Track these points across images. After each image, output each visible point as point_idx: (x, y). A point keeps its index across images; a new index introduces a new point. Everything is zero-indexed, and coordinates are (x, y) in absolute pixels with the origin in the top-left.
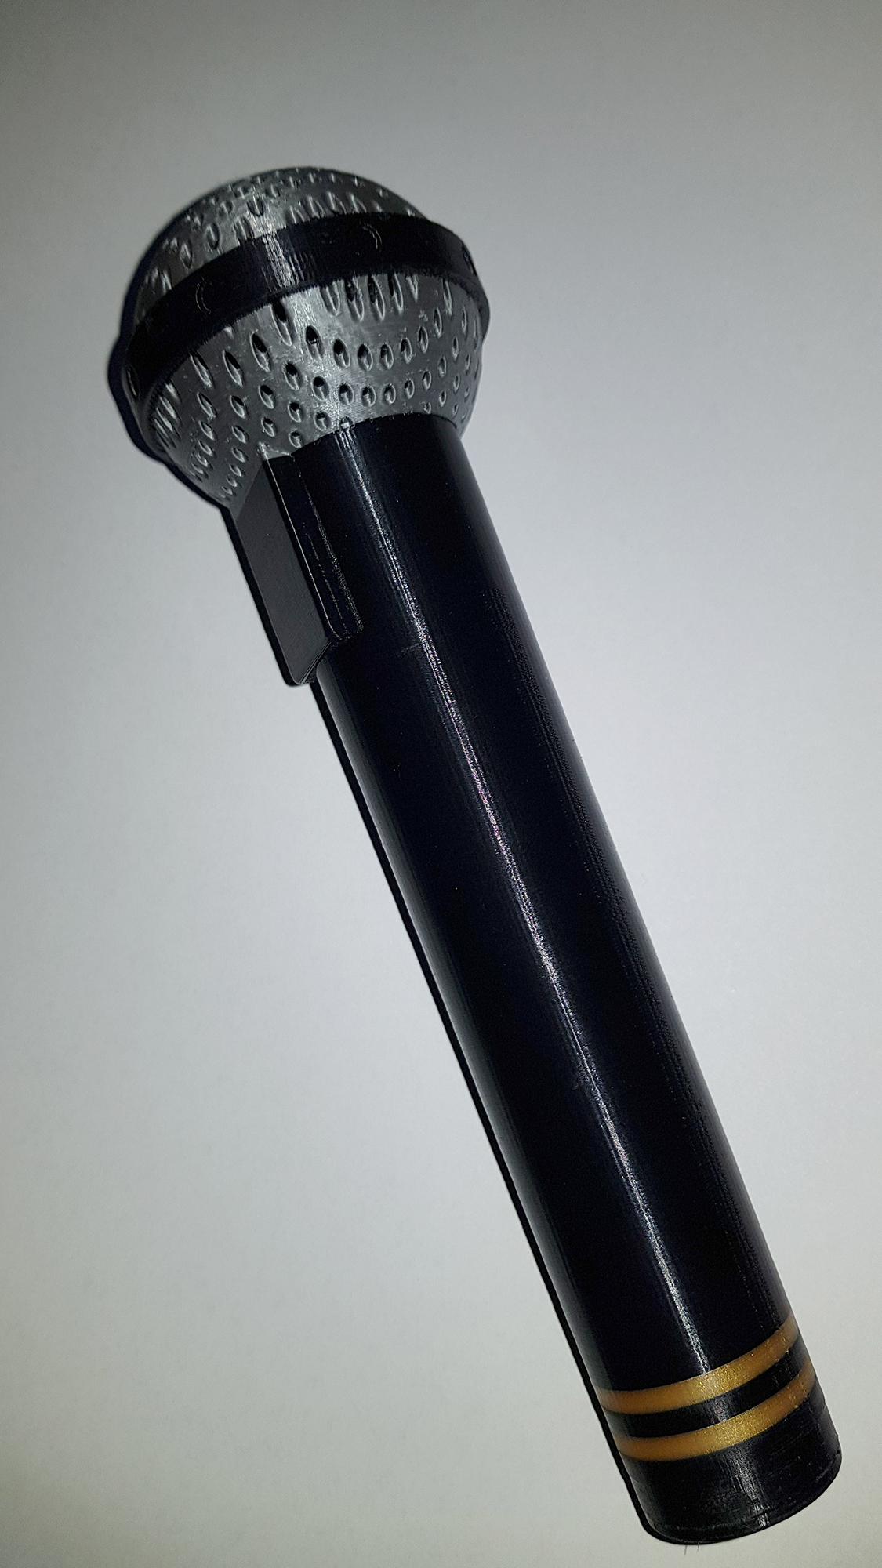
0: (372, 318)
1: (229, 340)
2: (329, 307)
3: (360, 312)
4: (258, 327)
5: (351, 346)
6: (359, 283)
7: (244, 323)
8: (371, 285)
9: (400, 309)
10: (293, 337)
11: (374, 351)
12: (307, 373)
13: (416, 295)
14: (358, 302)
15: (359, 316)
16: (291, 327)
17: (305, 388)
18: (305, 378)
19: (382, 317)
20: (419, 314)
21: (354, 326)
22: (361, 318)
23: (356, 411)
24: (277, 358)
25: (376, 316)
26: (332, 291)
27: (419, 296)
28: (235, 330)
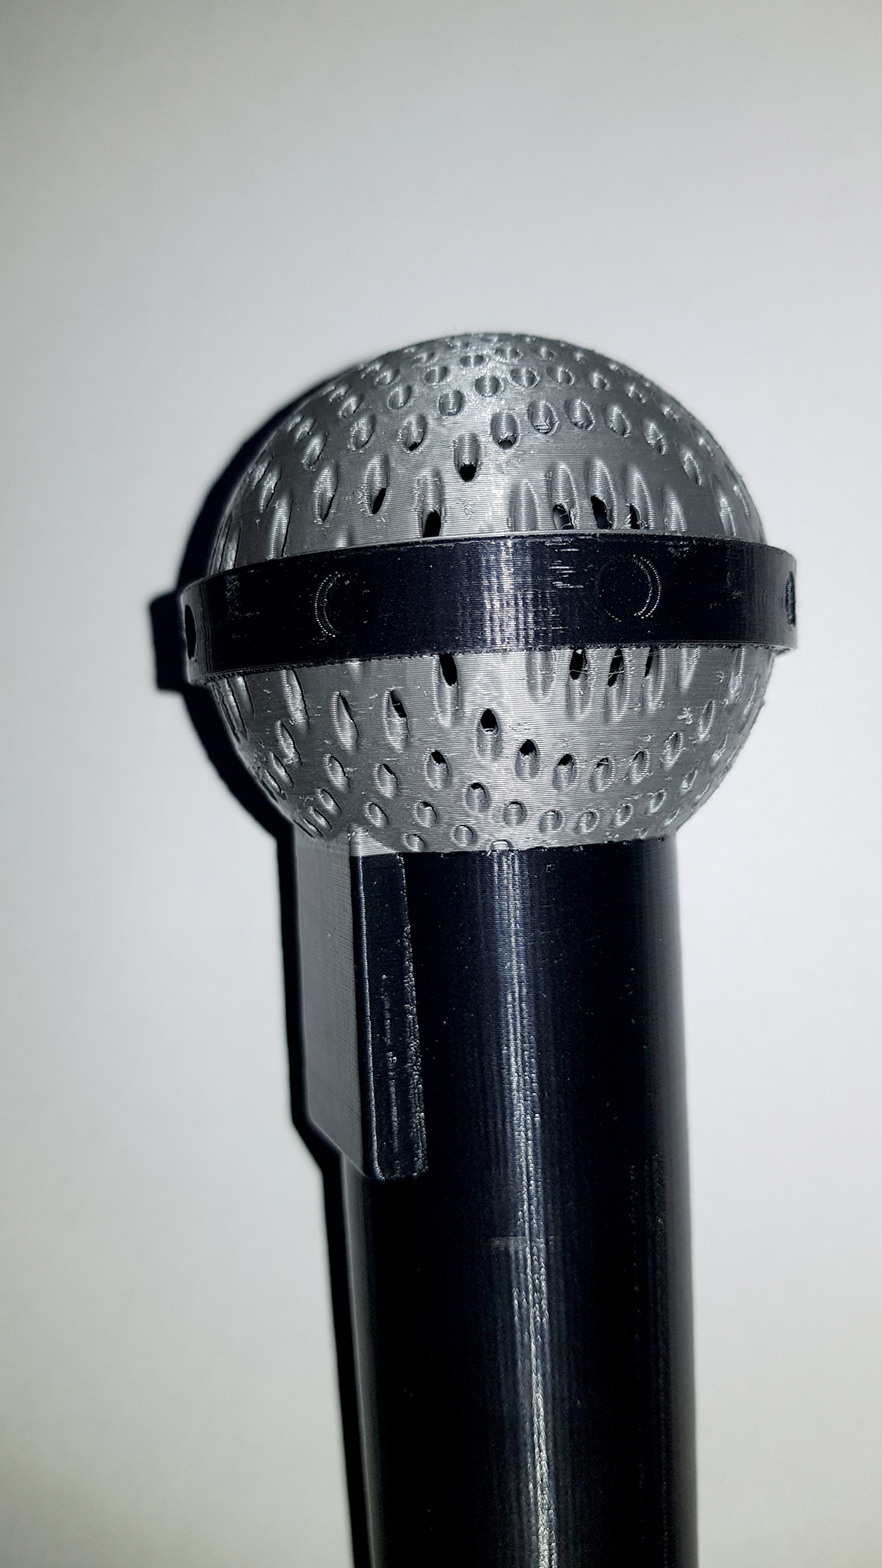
0: (600, 718)
1: (349, 682)
2: (532, 687)
3: (584, 704)
4: (403, 682)
5: (550, 750)
6: (599, 658)
7: (385, 668)
8: (617, 663)
9: (652, 706)
10: (457, 715)
11: (584, 765)
12: (461, 773)
13: (686, 681)
14: (585, 687)
15: (578, 710)
16: (458, 700)
17: (452, 792)
18: (456, 780)
19: (617, 717)
20: (681, 712)
21: (565, 727)
22: (581, 716)
23: (525, 837)
24: (420, 740)
25: (607, 715)
26: (547, 660)
27: (693, 684)
28: (365, 670)
